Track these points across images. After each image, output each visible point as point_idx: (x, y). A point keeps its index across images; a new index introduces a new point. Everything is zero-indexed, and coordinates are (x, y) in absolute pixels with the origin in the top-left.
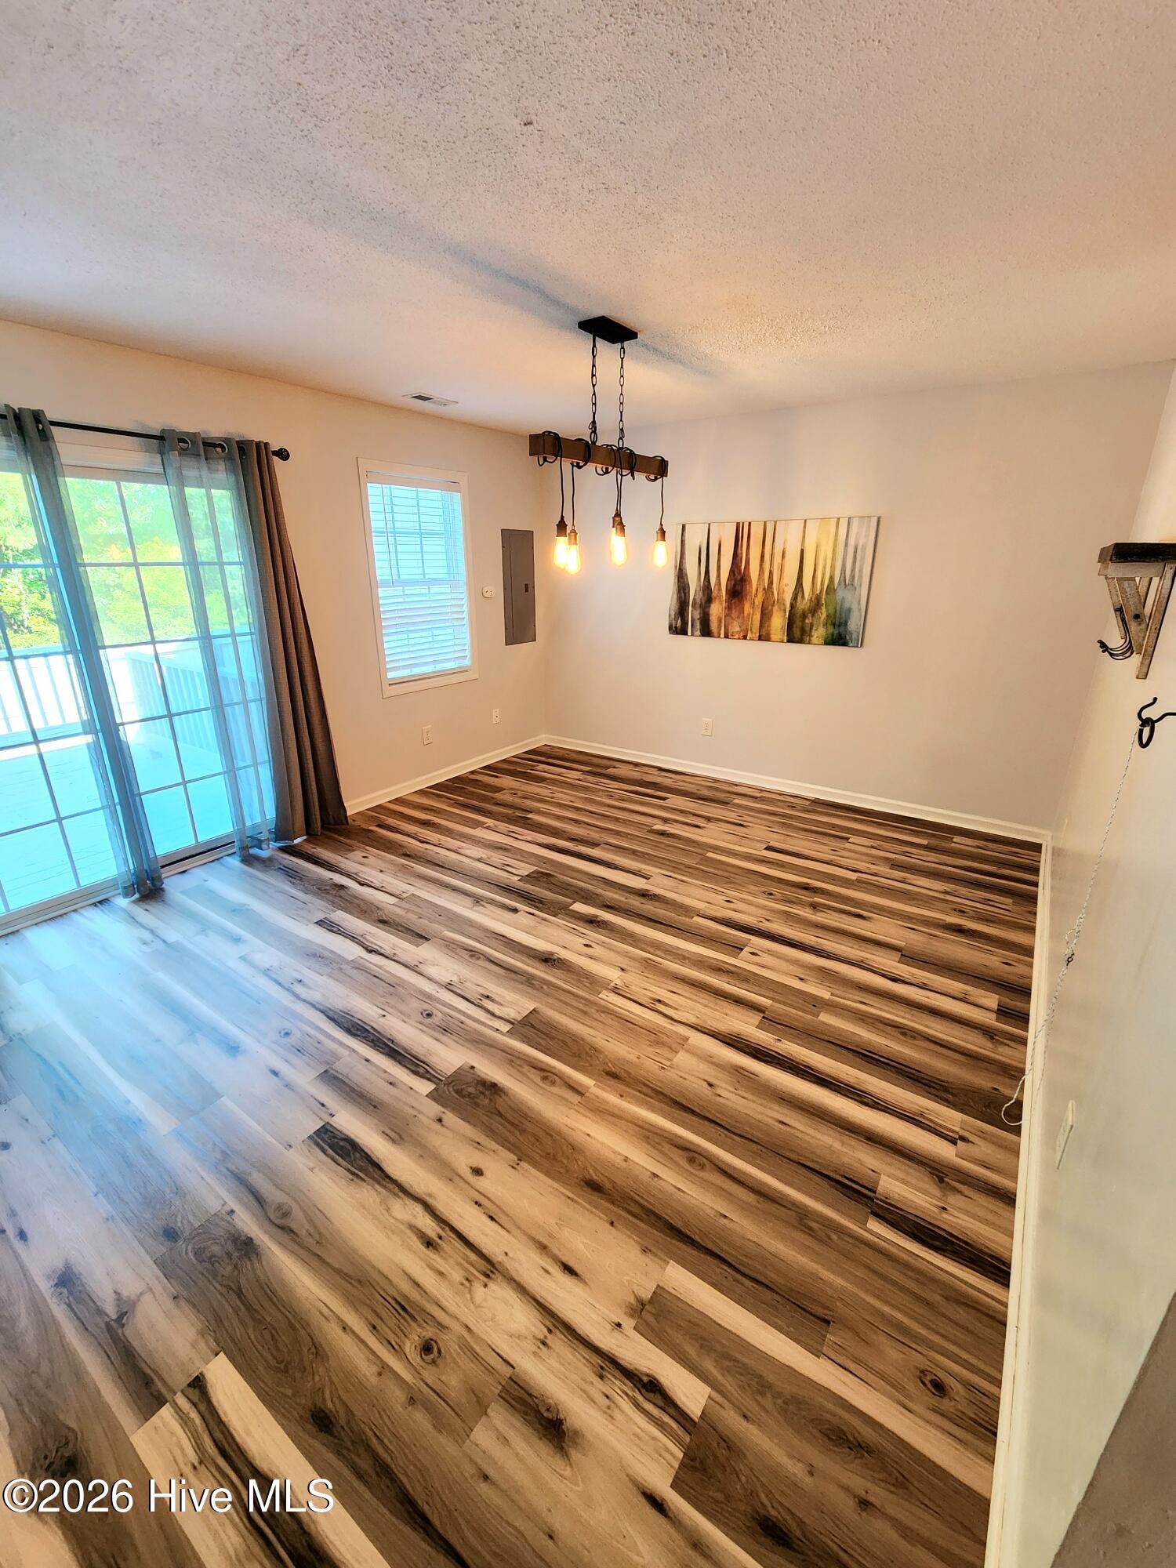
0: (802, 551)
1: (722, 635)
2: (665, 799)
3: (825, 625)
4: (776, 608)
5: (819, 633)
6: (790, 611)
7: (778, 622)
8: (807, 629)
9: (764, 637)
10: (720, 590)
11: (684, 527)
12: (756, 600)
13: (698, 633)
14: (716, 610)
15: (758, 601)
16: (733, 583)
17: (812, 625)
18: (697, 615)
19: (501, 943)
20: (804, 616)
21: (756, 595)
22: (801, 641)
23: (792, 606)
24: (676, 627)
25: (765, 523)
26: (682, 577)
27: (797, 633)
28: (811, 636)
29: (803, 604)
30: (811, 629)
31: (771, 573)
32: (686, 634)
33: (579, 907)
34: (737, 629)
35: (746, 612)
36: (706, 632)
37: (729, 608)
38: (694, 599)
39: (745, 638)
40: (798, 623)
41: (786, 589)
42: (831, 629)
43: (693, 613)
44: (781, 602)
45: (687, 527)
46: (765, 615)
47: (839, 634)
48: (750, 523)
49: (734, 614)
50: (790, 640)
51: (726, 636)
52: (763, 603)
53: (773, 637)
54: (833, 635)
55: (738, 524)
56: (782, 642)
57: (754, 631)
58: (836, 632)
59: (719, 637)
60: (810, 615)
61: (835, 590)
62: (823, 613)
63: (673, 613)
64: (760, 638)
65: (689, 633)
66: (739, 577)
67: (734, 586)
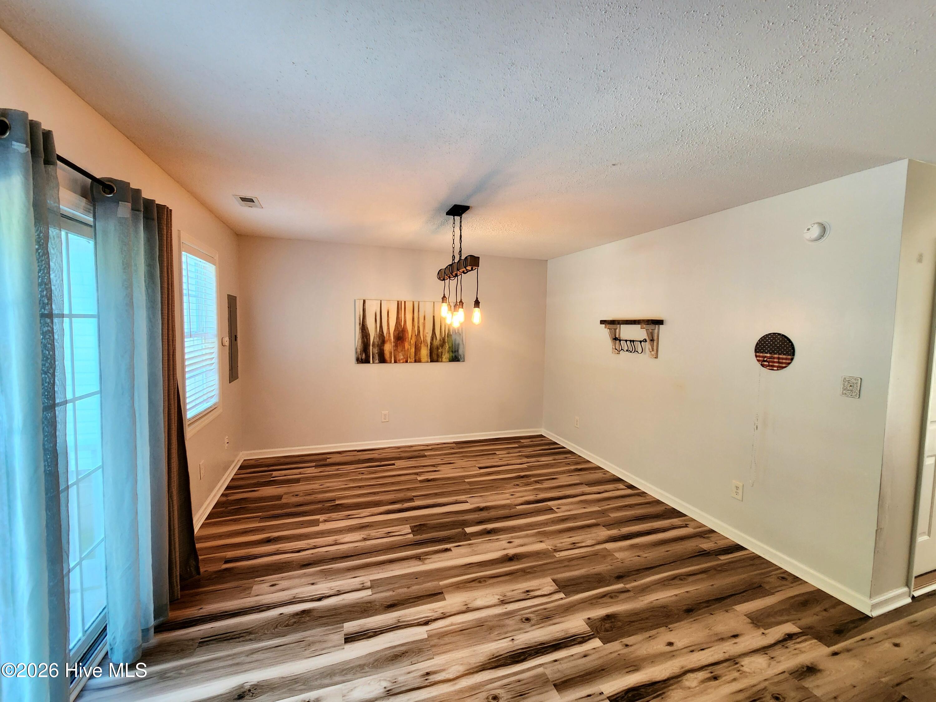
0: (434, 316)
1: (393, 361)
2: (394, 464)
3: (448, 352)
4: (423, 345)
5: (446, 356)
6: (430, 346)
7: (424, 352)
8: (440, 355)
9: (417, 360)
10: (389, 336)
11: (364, 301)
12: (411, 341)
13: (377, 361)
14: (388, 348)
15: (413, 342)
16: (397, 332)
17: (442, 353)
18: (376, 351)
19: (477, 567)
20: (438, 348)
21: (411, 339)
22: (437, 361)
23: (431, 344)
24: (362, 359)
25: (413, 302)
26: (365, 330)
27: (435, 357)
28: (442, 358)
29: (437, 343)
30: (442, 355)
31: (418, 327)
32: (369, 362)
33: (469, 530)
34: (402, 357)
35: (406, 348)
36: (382, 360)
37: (396, 346)
38: (373, 342)
39: (407, 362)
40: (435, 352)
41: (427, 335)
42: (451, 354)
43: (372, 350)
44: (425, 341)
45: (367, 301)
46: (417, 349)
47: (455, 356)
48: (405, 302)
49: (400, 349)
50: (432, 361)
51: (395, 362)
52: (416, 342)
53: (423, 360)
54: (452, 357)
55: (398, 302)
56: (428, 362)
57: (412, 358)
58: (454, 355)
59: (391, 362)
60: (441, 348)
61: (451, 335)
62: (447, 346)
63: (359, 350)
64: (415, 361)
65: (371, 362)
66: (401, 330)
67: (398, 334)
